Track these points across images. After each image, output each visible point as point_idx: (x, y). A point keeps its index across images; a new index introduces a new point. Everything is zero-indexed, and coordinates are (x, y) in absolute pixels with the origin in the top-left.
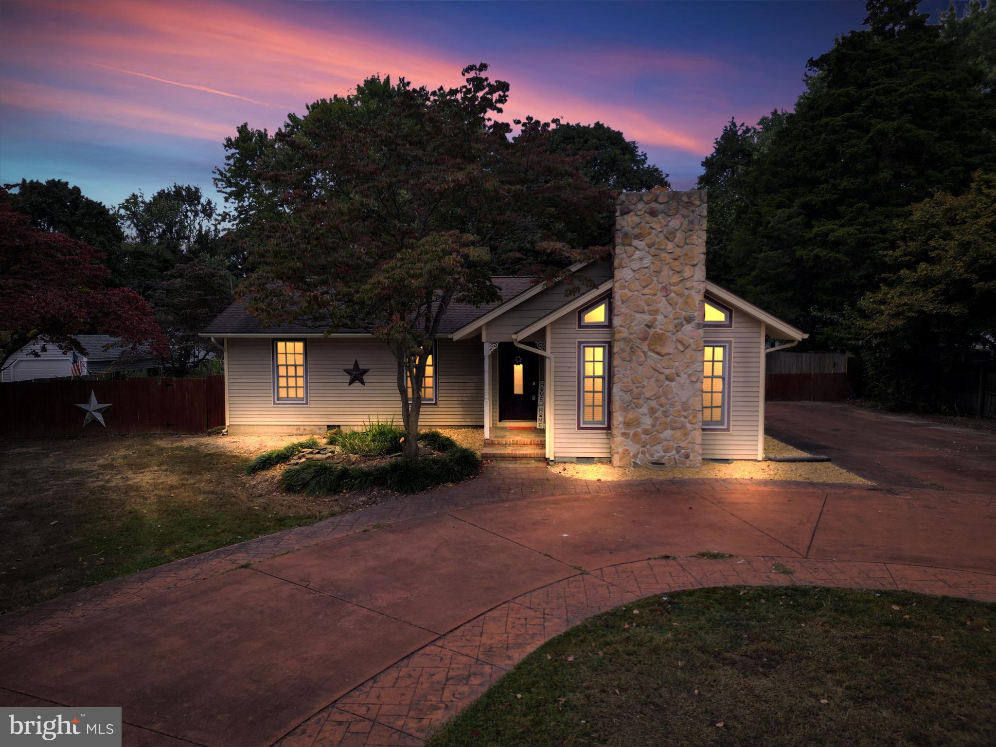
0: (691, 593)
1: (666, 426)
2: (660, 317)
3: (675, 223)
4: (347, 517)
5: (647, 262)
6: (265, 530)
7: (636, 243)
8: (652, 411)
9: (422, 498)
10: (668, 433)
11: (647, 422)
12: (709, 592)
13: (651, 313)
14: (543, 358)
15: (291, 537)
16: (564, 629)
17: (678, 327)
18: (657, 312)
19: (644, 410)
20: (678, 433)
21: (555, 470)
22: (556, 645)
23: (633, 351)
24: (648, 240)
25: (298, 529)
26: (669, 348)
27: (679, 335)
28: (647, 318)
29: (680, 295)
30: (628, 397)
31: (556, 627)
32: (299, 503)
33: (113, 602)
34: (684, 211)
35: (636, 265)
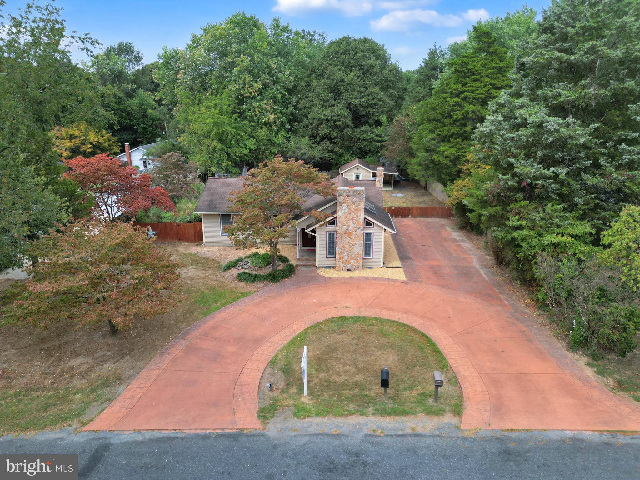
0: (336, 318)
1: (352, 259)
2: (350, 227)
3: (355, 199)
4: (259, 293)
5: (346, 211)
6: (238, 298)
7: (343, 205)
8: (348, 255)
9: (278, 284)
10: (352, 261)
11: (346, 258)
12: (340, 317)
13: (348, 226)
14: (315, 236)
15: (247, 299)
16: (309, 326)
17: (356, 230)
18: (349, 226)
19: (345, 254)
20: (356, 261)
21: (319, 271)
22: (306, 330)
23: (342, 237)
24: (347, 204)
25: (248, 297)
26: (353, 236)
27: (356, 233)
28: (346, 227)
29: (357, 221)
30: (340, 251)
31: (307, 326)
32: (243, 286)
33: (216, 319)
34: (358, 196)
35: (343, 212)
